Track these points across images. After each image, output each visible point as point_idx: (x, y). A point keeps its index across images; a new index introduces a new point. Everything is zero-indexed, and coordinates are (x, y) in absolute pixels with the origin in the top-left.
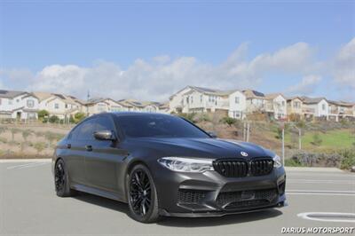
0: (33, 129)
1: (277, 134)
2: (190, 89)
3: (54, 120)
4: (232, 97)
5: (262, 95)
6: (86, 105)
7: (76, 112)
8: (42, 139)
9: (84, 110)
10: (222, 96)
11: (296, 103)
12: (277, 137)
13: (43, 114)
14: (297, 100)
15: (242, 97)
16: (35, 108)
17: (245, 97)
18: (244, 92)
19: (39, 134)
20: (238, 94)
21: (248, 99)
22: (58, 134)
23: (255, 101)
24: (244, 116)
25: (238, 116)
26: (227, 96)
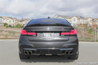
0: (4, 29)
1: (89, 32)
2: (58, 16)
3: (10, 26)
4: (73, 18)
5: (84, 18)
6: (21, 21)
7: (17, 24)
8: (7, 33)
9: (20, 23)
10: (69, 18)
11: (96, 20)
12: (89, 33)
13: (5, 24)
14: (96, 19)
15: (76, 19)
16: (2, 22)
17: (77, 19)
18: (77, 17)
19: (6, 31)
20: (75, 17)
21: (78, 19)
22: (13, 31)
23: (81, 20)
24: (77, 25)
25: (75, 25)
26: (71, 18)
